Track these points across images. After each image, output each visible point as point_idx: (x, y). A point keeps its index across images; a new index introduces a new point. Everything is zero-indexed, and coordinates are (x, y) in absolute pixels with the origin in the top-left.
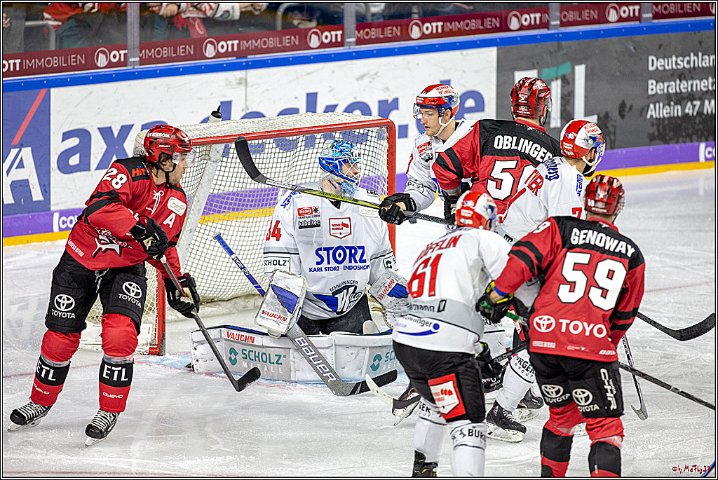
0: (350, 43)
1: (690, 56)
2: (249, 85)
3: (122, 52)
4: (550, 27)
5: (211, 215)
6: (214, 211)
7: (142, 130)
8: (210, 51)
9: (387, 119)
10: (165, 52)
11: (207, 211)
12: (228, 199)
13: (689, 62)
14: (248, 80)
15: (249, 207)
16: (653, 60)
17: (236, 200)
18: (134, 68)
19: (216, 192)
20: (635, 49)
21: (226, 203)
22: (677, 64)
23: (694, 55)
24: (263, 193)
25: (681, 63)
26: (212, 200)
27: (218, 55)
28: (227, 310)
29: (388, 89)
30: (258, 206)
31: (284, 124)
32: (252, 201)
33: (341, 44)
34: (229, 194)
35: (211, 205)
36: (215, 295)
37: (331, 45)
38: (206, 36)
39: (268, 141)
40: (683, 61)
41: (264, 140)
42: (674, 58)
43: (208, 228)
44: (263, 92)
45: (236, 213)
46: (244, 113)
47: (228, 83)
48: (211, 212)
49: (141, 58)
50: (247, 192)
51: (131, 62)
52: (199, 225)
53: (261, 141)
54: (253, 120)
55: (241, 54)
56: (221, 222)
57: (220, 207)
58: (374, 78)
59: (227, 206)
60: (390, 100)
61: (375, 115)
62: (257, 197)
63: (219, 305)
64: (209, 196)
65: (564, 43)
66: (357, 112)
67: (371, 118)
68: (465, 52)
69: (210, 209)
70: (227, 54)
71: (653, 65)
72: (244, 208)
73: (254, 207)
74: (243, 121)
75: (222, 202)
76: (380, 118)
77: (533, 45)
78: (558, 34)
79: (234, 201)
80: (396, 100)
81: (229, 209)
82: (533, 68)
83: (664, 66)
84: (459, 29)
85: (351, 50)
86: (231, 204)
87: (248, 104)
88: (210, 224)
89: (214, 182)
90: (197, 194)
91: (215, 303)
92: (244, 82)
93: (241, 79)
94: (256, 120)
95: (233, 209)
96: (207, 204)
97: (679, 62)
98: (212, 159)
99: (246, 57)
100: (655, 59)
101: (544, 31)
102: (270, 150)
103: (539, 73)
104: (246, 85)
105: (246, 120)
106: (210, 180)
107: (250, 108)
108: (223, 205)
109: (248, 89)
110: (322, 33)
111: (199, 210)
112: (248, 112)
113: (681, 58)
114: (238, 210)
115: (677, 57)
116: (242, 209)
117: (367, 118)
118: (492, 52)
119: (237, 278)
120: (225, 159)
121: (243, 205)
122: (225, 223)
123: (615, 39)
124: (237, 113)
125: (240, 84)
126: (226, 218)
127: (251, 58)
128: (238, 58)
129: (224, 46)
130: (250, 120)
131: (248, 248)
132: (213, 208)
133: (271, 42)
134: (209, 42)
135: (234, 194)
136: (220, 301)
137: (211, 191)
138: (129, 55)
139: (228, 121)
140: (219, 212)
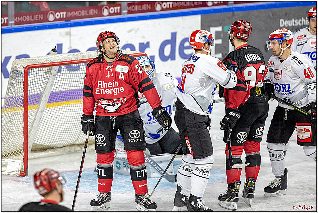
0: (124, 13)
1: (301, 19)
2: (72, 35)
3: (6, 18)
4: (229, 4)
5: (52, 103)
6: (53, 101)
7: (16, 59)
8: (51, 18)
9: (143, 53)
10: (28, 18)
11: (49, 101)
12: (60, 94)
13: (301, 22)
14: (71, 33)
15: (71, 99)
16: (282, 22)
17: (65, 95)
18: (11, 27)
19: (54, 91)
20: (273, 15)
21: (60, 97)
22: (295, 23)
23: (304, 19)
24: (79, 91)
25: (297, 23)
26: (53, 95)
27: (56, 20)
28: (61, 153)
29: (144, 37)
30: (76, 98)
31: (90, 56)
32: (73, 96)
33: (120, 14)
34: (61, 92)
35: (52, 98)
36: (54, 145)
37: (114, 14)
38: (49, 9)
39: (81, 64)
40: (298, 22)
41: (79, 64)
42: (293, 20)
43: (50, 110)
44: (79, 39)
45: (65, 102)
46: (69, 50)
47: (61, 35)
48: (52, 102)
49: (15, 22)
50: (70, 91)
51: (10, 24)
52: (46, 108)
53: (77, 65)
54: (74, 53)
55: (67, 19)
56: (57, 107)
57: (56, 99)
58: (136, 32)
59: (60, 98)
60: (145, 42)
61: (137, 51)
62: (76, 93)
63: (56, 150)
64: (51, 93)
65: (236, 13)
66: (128, 49)
67: (135, 52)
68: (184, 17)
69: (51, 100)
70: (60, 19)
71: (282, 24)
72: (69, 99)
73: (74, 98)
74: (68, 54)
75: (57, 96)
76: (140, 52)
77: (219, 14)
78: (233, 8)
79: (63, 96)
80: (148, 43)
81: (61, 100)
82: (220, 26)
83: (288, 24)
84: (181, 6)
85: (125, 17)
86: (62, 97)
87: (71, 45)
88: (51, 108)
89: (54, 86)
90: (45, 92)
91: (54, 149)
92: (69, 33)
93: (67, 32)
94: (75, 54)
95: (63, 100)
96: (50, 97)
97: (296, 22)
98: (53, 74)
99: (69, 21)
100: (283, 21)
101: (225, 7)
102: (82, 69)
103: (223, 29)
104: (70, 35)
105: (70, 54)
106: (52, 85)
107: (72, 47)
108: (58, 98)
109: (71, 37)
110: (110, 8)
111: (46, 100)
112: (71, 49)
113: (297, 20)
114: (66, 100)
115: (295, 20)
116: (68, 100)
117: (133, 52)
118: (198, 18)
119: (65, 136)
120: (59, 74)
121: (68, 98)
122: (59, 107)
123: (262, 10)
124: (65, 50)
125: (67, 35)
126: (60, 104)
127: (72, 21)
128: (66, 21)
129: (59, 15)
130: (72, 54)
131: (71, 120)
132: (53, 99)
133: (83, 13)
134: (51, 13)
135: (63, 92)
136: (57, 148)
137: (52, 90)
138: (9, 20)
139: (61, 54)
140: (56, 101)
